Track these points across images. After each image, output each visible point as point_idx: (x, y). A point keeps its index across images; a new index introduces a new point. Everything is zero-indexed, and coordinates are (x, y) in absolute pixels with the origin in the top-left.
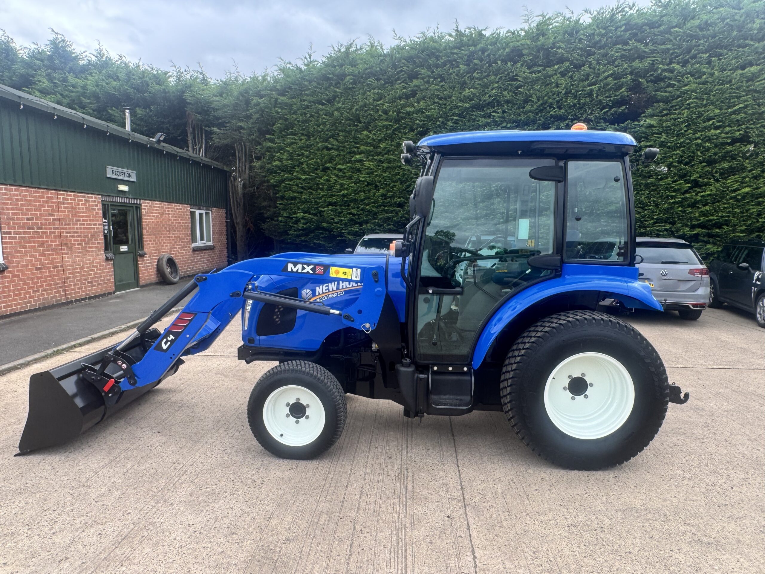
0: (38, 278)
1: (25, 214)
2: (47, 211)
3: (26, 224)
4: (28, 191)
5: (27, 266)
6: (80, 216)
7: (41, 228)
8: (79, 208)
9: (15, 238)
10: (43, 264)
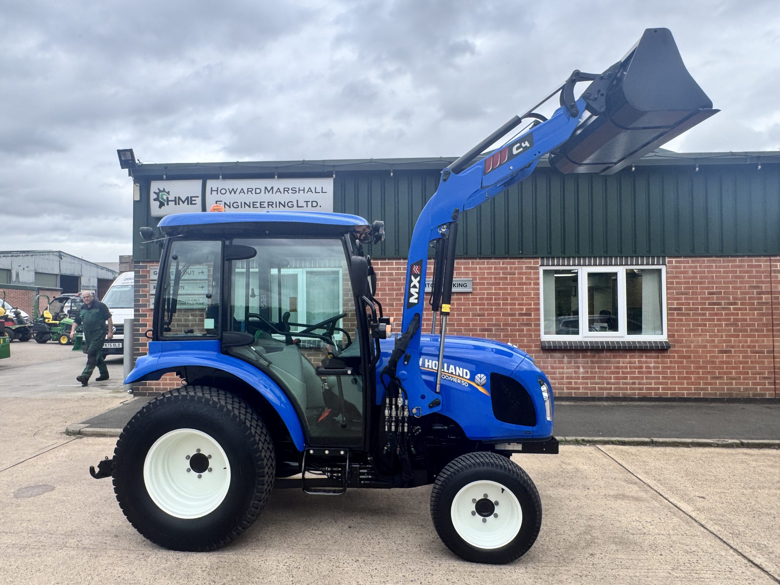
0: (722, 362)
1: (708, 288)
2: (747, 282)
3: (708, 299)
4: (714, 261)
5: (705, 347)
7: (735, 304)
9: (688, 315)
10: (733, 347)
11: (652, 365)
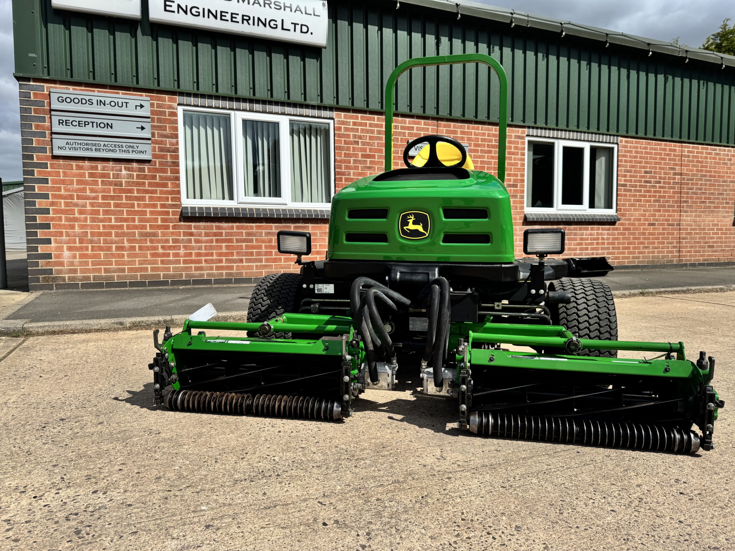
0: (650, 234)
1: (644, 167)
2: (668, 164)
3: (644, 177)
4: (649, 144)
5: (640, 220)
6: (706, 171)
7: (659, 182)
8: (706, 162)
10: (657, 220)
11: (605, 237)
